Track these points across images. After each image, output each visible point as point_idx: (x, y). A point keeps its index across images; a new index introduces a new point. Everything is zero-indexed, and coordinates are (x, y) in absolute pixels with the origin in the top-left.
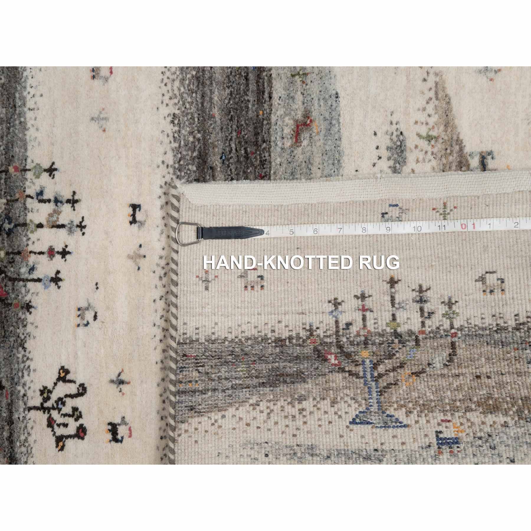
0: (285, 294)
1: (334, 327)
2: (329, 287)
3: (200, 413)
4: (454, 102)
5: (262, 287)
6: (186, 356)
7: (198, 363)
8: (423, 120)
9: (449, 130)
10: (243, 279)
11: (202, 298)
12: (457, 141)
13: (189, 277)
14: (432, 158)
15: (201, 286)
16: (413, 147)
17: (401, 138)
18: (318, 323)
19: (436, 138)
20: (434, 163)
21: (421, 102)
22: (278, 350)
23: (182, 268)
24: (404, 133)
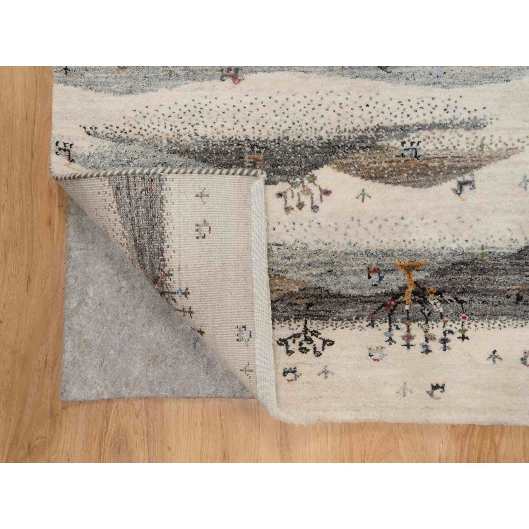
0: (192, 255)
1: (172, 291)
2: (197, 288)
3: (116, 194)
4: (506, 161)
5: (198, 238)
6: (152, 181)
7: (147, 191)
8: (494, 141)
9: (487, 159)
10: (203, 223)
11: (190, 192)
12: (481, 165)
13: (204, 182)
14: (470, 148)
15: (198, 191)
16: (476, 135)
17: (482, 126)
18: (174, 280)
19: (482, 150)
20: (466, 150)
21: (505, 139)
22: (156, 250)
23: (210, 177)
24: (485, 128)
